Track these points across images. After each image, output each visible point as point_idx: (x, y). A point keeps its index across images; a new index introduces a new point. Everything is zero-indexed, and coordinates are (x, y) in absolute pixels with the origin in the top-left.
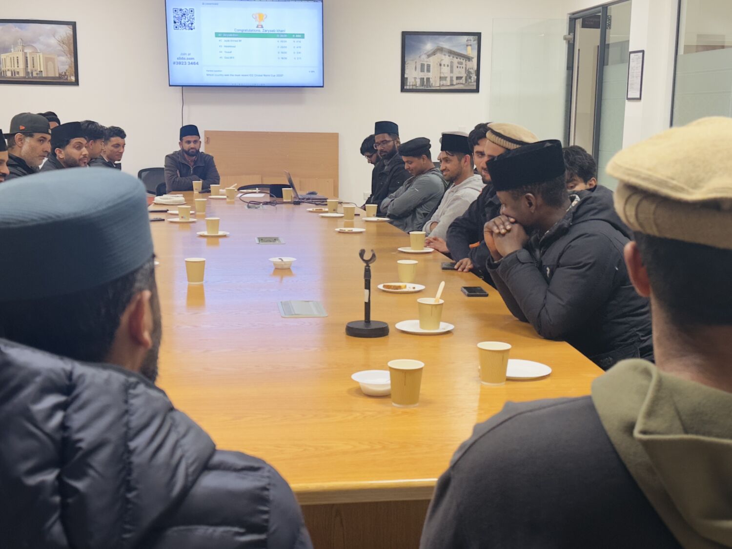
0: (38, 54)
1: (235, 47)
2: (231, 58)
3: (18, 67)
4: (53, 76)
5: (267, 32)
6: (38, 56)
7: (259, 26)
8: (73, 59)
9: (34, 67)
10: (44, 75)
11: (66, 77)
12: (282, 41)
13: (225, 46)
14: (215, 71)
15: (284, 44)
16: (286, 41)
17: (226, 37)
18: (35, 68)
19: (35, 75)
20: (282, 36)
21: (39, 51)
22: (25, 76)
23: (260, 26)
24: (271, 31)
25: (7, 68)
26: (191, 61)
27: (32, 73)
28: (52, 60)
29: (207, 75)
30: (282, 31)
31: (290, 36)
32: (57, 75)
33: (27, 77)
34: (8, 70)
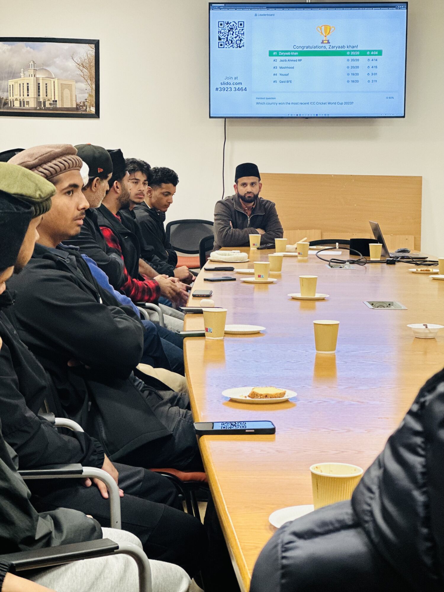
0: (52, 80)
1: (293, 68)
2: (288, 82)
3: (28, 95)
4: (69, 106)
5: (335, 49)
6: (52, 82)
7: (324, 42)
8: (94, 86)
9: (47, 96)
10: (59, 105)
11: (85, 108)
12: (353, 60)
13: (281, 68)
14: (267, 99)
15: (355, 64)
16: (358, 60)
17: (282, 56)
18: (49, 97)
19: (48, 105)
20: (352, 53)
21: (54, 77)
22: (36, 106)
23: (327, 42)
24: (339, 47)
25: (15, 97)
26: (237, 87)
27: (44, 103)
28: (69, 87)
29: (257, 103)
30: (353, 47)
31: (363, 53)
32: (75, 106)
33: (38, 108)
34: (16, 99)
